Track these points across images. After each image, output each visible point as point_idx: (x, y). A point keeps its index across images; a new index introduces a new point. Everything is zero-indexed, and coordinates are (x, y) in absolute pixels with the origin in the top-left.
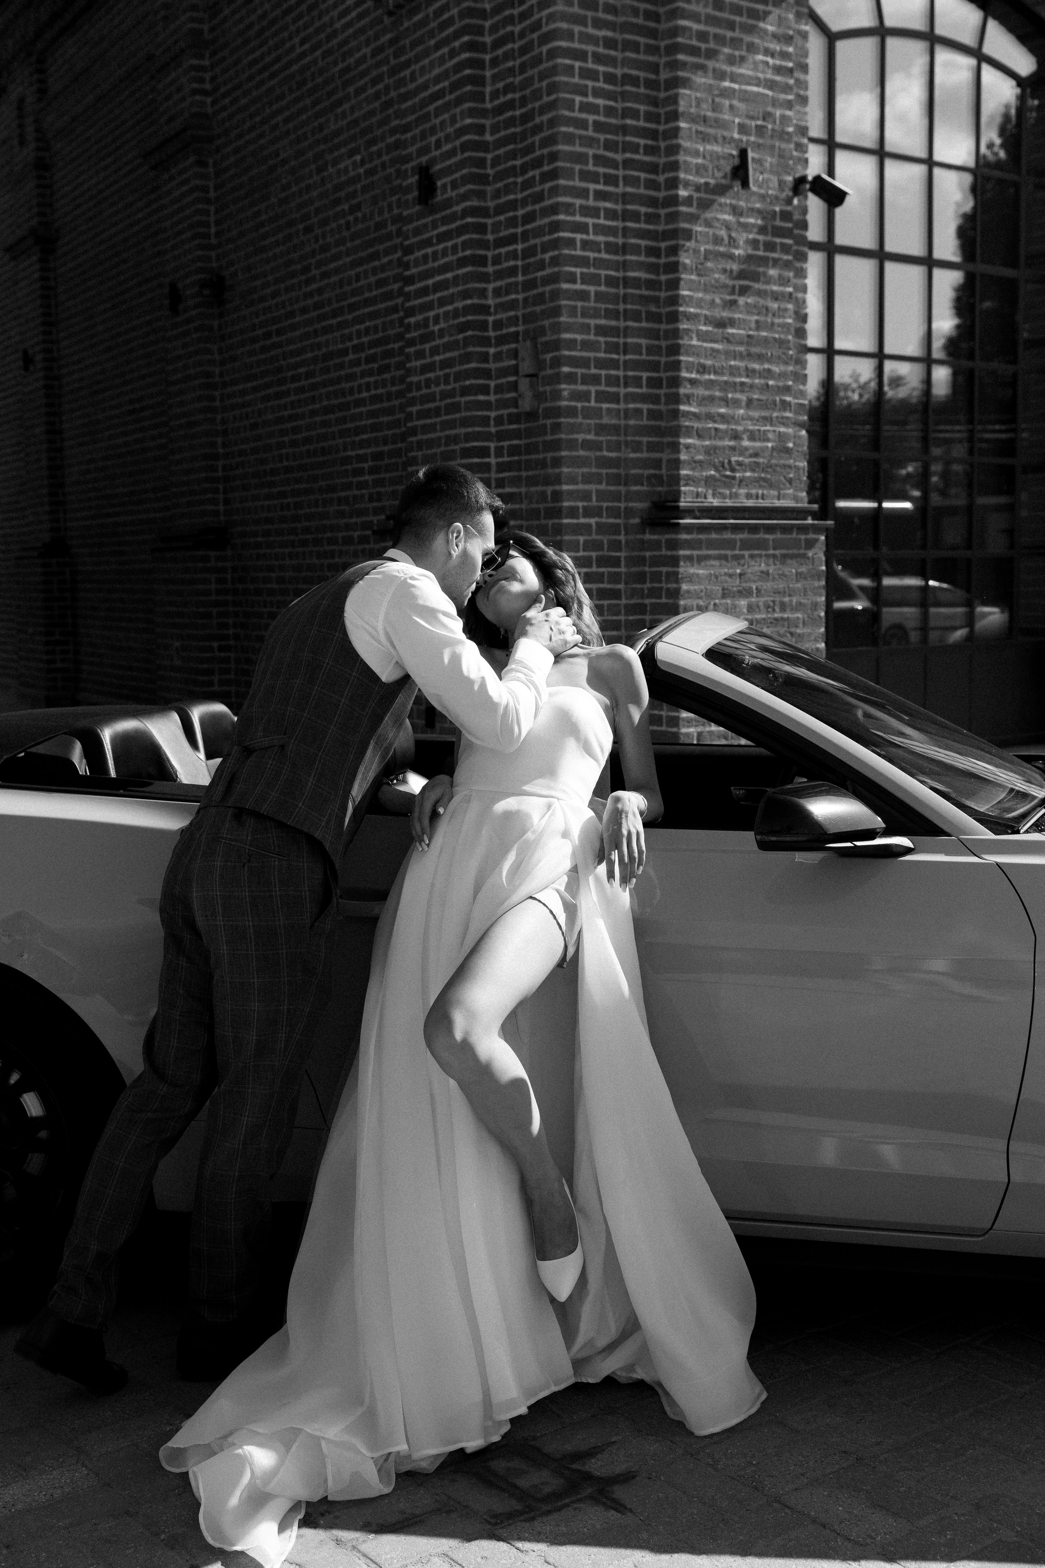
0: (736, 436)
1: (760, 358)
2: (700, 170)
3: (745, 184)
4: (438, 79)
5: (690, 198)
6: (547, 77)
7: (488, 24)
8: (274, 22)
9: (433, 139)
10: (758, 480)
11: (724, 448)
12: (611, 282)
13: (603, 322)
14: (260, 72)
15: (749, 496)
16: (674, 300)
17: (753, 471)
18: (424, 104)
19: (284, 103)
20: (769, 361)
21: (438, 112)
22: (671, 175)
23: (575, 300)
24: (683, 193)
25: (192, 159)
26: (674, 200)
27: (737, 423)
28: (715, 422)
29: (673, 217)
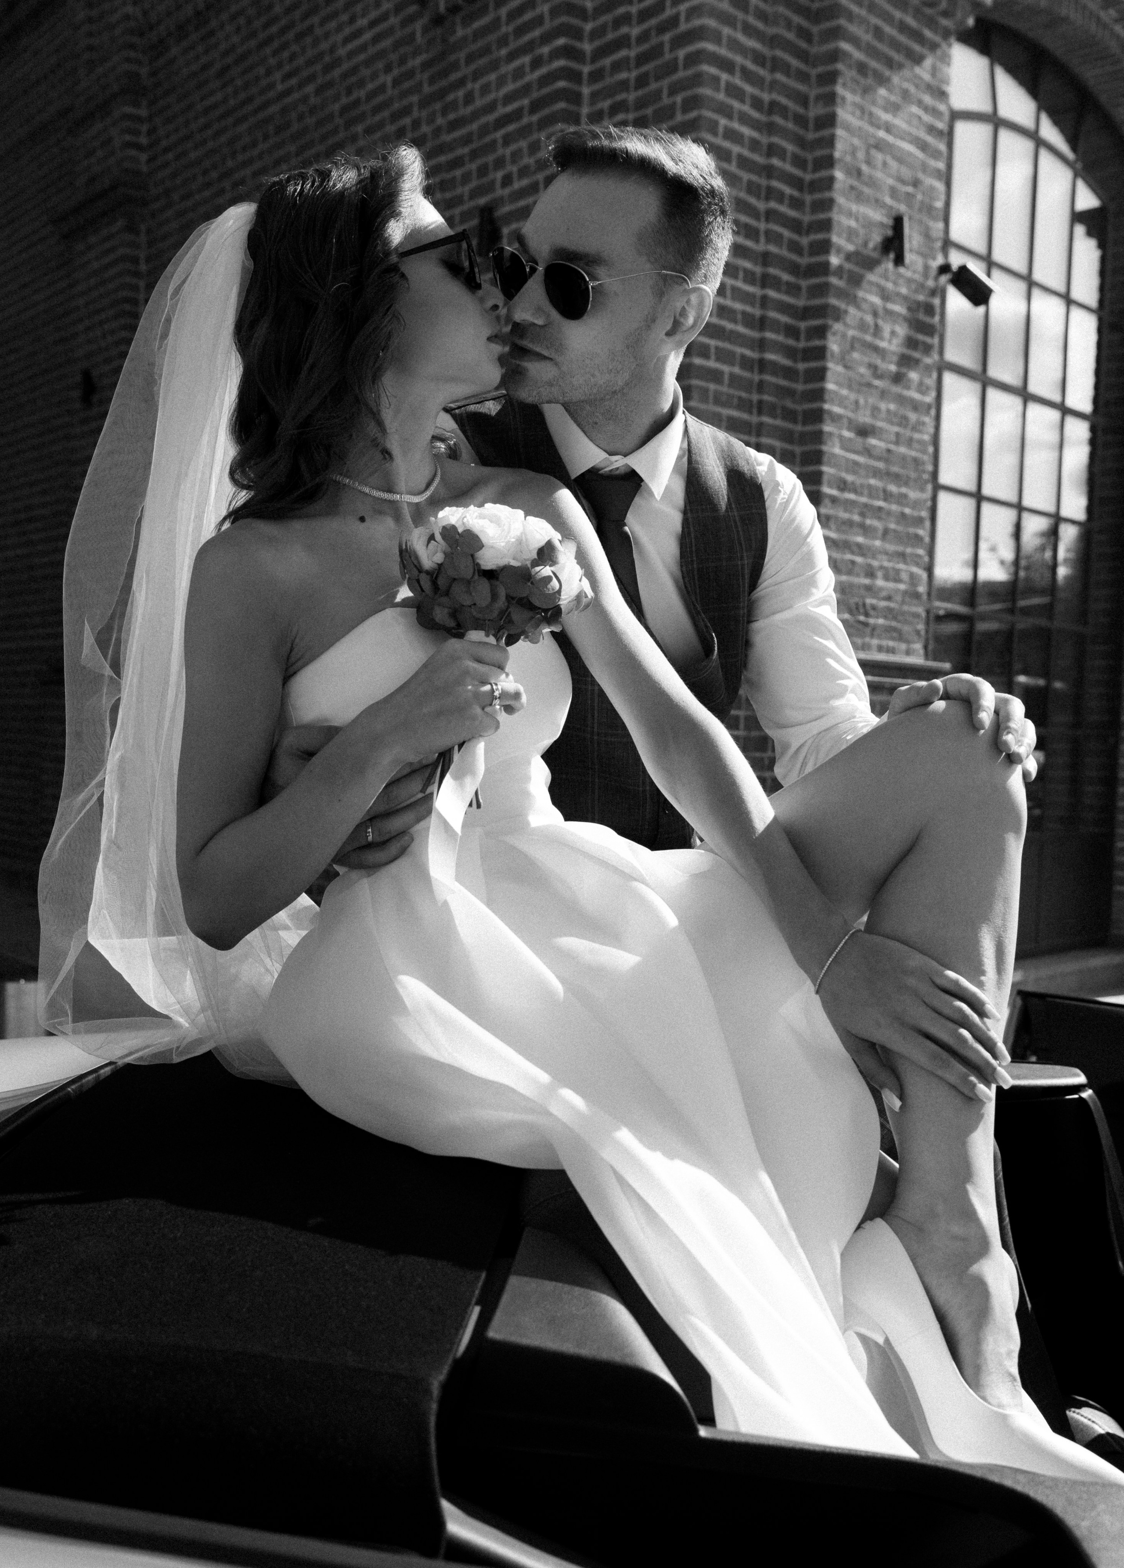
0: (870, 573)
1: (896, 478)
2: (851, 234)
3: (899, 260)
4: (509, 99)
5: (840, 268)
6: (684, 89)
7: (589, 27)
8: (243, 57)
9: (499, 175)
10: (889, 630)
11: (859, 586)
12: (746, 363)
13: (735, 413)
14: (223, 117)
15: (880, 649)
16: (819, 395)
17: (885, 617)
18: (484, 131)
19: (255, 152)
20: (906, 484)
21: (507, 140)
22: (820, 236)
23: (707, 381)
24: (835, 260)
25: (120, 223)
26: (824, 269)
27: (874, 557)
28: (853, 553)
29: (822, 290)
